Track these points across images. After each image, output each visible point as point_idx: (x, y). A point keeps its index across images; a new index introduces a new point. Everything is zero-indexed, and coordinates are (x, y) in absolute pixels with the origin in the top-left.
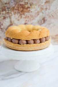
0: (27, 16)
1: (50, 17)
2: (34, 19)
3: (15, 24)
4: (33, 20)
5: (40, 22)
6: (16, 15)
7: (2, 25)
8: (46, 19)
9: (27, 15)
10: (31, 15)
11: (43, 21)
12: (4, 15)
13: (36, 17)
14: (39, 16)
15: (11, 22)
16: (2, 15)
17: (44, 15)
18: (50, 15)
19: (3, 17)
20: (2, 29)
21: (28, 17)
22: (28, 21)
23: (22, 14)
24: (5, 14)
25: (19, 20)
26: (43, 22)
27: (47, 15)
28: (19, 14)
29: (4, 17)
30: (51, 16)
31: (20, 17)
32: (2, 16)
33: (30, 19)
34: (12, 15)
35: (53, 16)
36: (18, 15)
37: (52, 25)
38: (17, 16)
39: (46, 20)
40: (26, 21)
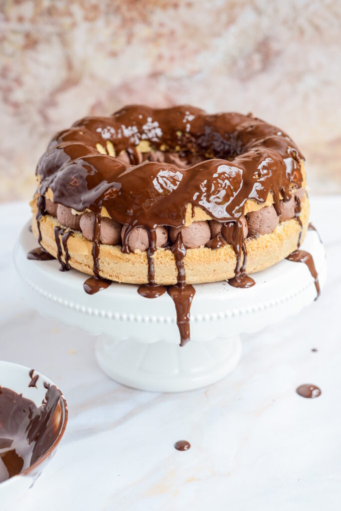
0: (165, 30)
1: (302, 32)
2: (205, 47)
3: (93, 77)
4: (196, 52)
5: (241, 64)
6: (100, 23)
7: (18, 81)
8: (275, 46)
9: (161, 25)
10: (185, 25)
11: (257, 58)
12: (27, 26)
13: (217, 35)
14: (233, 29)
15: (70, 66)
16: (14, 25)
17: (265, 22)
18: (302, 21)
19: (20, 40)
20: (16, 105)
21: (172, 33)
22: (172, 59)
23: (132, 20)
24: (33, 21)
25: (114, 54)
26: (257, 66)
27: (285, 22)
28: (116, 21)
29: (28, 36)
30: (309, 31)
31: (122, 39)
32: (14, 32)
33: (183, 47)
34: (74, 25)
35: (317, 28)
36: (108, 23)
37: (310, 81)
38: (104, 29)
39: (278, 53)
40: (160, 57)
